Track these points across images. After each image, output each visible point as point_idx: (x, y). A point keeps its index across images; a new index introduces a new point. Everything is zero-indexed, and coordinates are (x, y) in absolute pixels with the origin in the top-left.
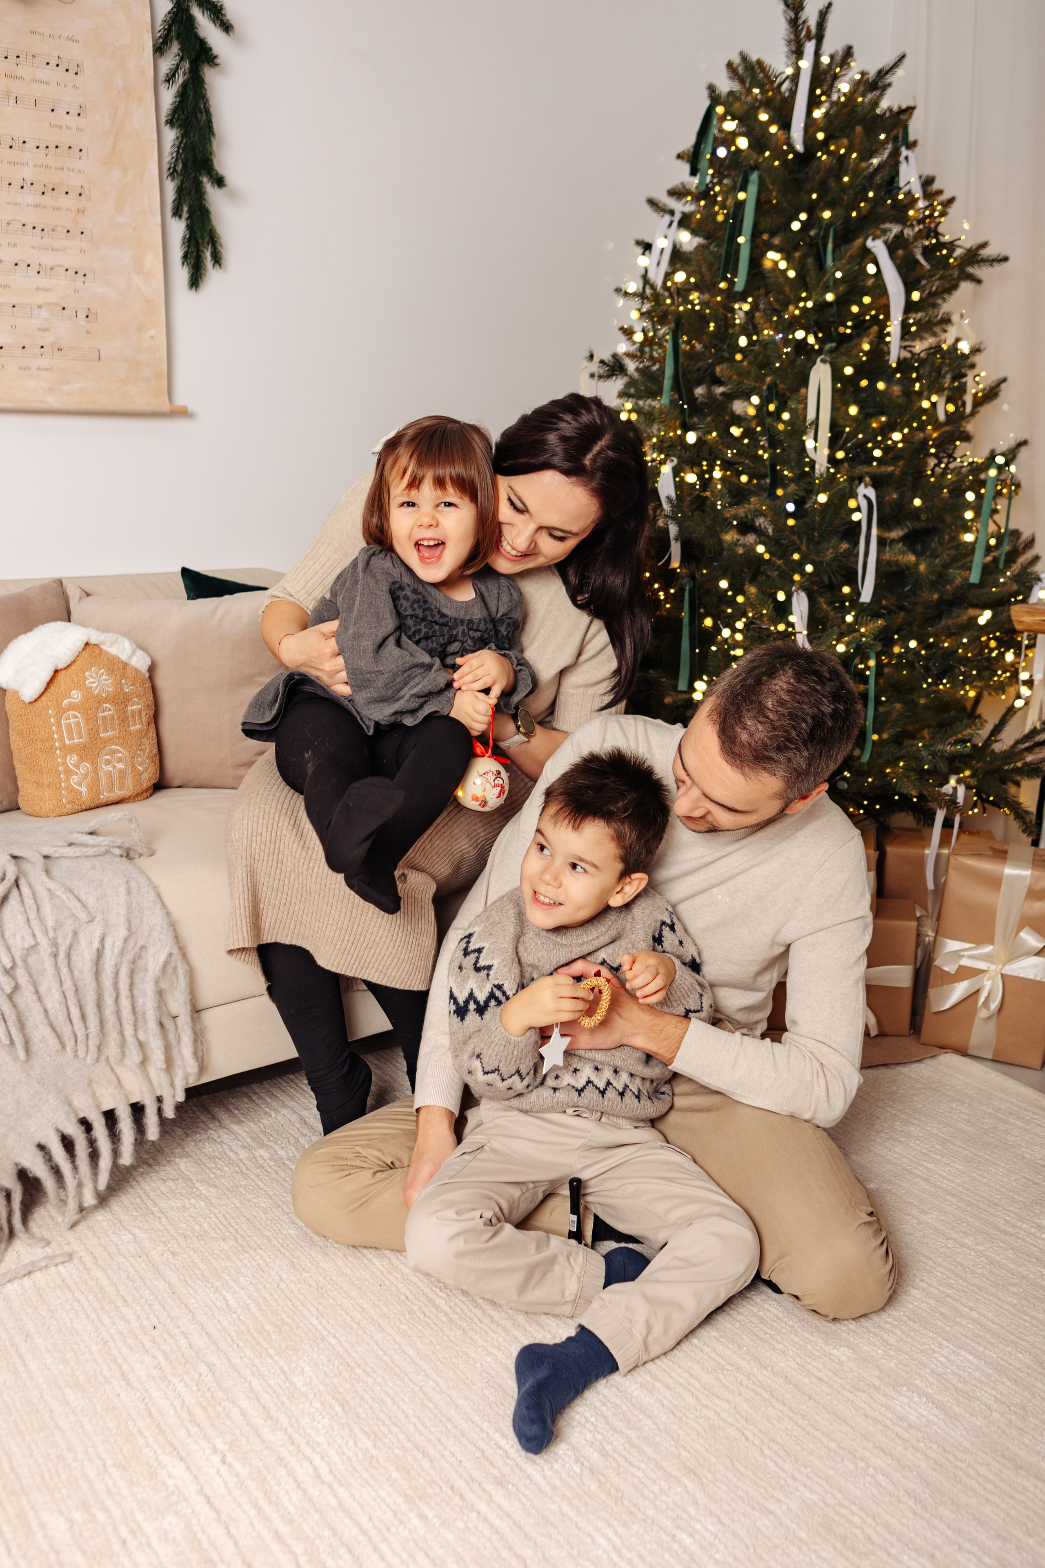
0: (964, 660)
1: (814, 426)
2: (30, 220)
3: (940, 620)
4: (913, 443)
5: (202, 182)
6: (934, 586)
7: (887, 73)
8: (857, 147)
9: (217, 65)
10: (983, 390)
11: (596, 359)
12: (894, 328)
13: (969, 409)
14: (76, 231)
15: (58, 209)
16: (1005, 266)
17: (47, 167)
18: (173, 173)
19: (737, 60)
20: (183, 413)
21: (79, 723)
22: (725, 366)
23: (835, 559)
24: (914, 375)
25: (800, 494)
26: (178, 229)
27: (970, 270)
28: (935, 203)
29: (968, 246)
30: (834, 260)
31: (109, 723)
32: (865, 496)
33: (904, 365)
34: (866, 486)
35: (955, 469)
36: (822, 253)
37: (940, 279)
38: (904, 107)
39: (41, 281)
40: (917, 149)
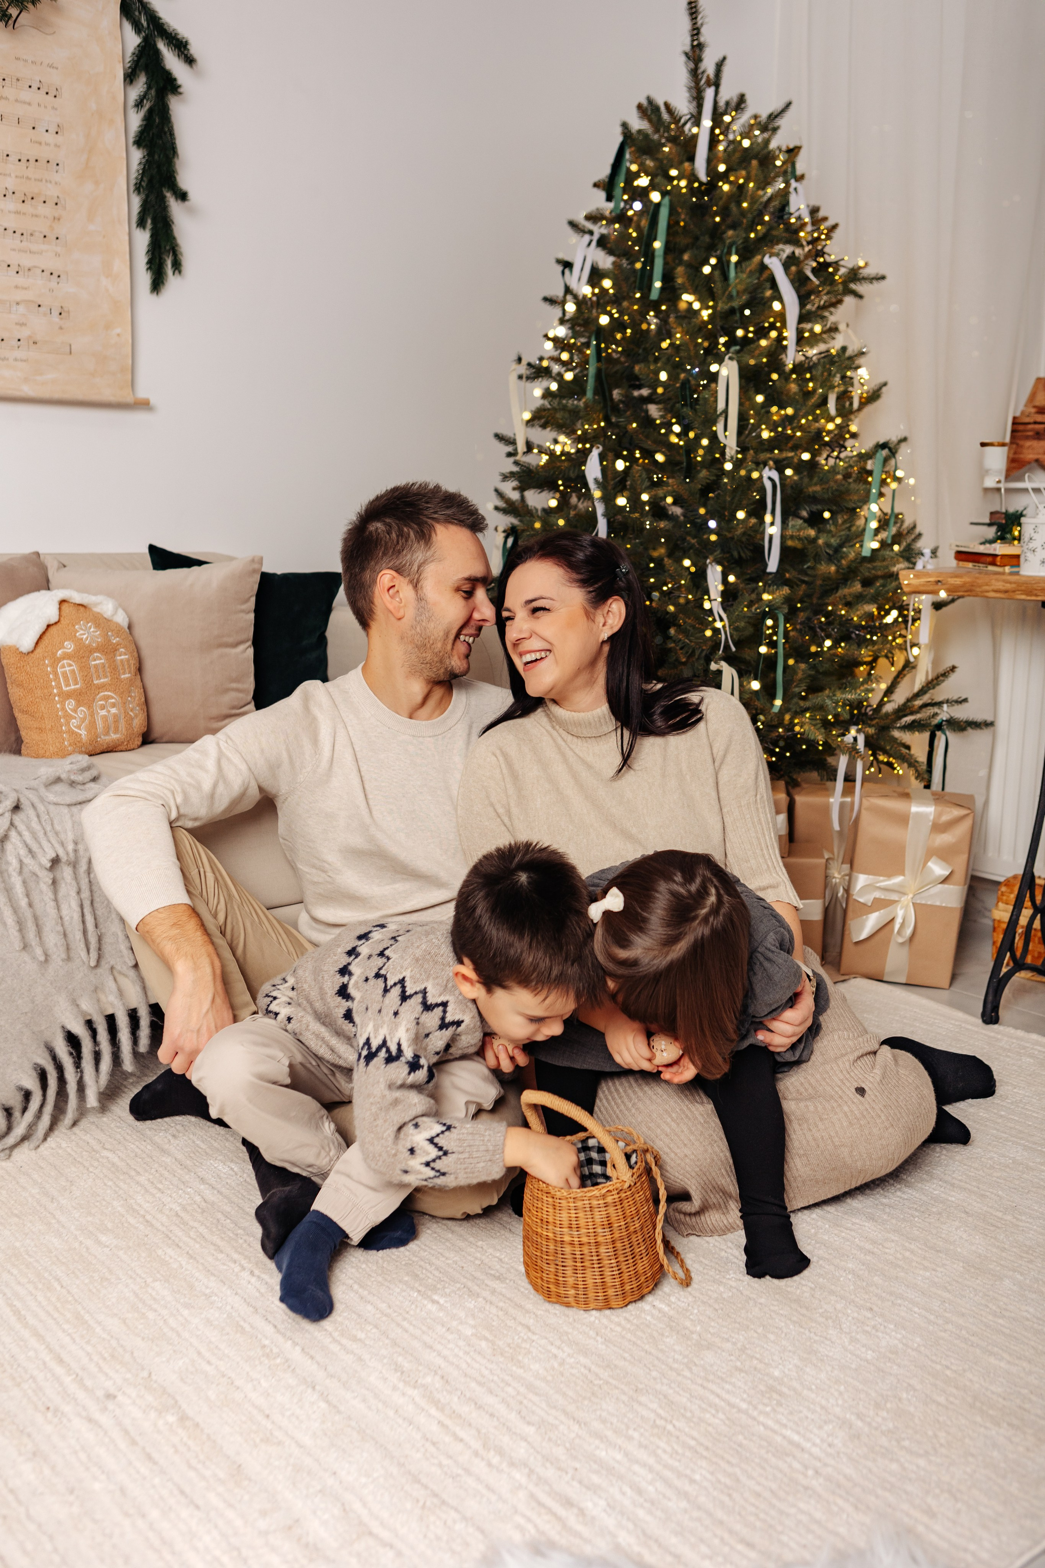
0: (859, 627)
1: (724, 415)
2: (11, 225)
3: (837, 592)
4: (809, 432)
5: (165, 197)
6: (830, 559)
7: (776, 117)
8: (753, 178)
9: (180, 93)
10: (867, 393)
11: (524, 362)
12: (790, 334)
13: (856, 405)
14: (51, 237)
15: (36, 216)
16: (883, 283)
17: (28, 178)
18: (138, 188)
19: (645, 103)
20: (144, 405)
21: (73, 671)
22: (642, 365)
23: (744, 534)
24: (808, 376)
25: (712, 478)
26: (143, 238)
27: (853, 286)
28: (822, 227)
29: (850, 266)
30: (736, 273)
31: (100, 671)
32: (770, 478)
33: (798, 368)
34: (770, 469)
35: (847, 457)
36: (726, 268)
37: (828, 293)
38: (791, 146)
39: (20, 280)
40: (805, 182)
